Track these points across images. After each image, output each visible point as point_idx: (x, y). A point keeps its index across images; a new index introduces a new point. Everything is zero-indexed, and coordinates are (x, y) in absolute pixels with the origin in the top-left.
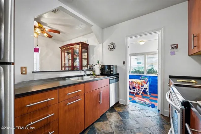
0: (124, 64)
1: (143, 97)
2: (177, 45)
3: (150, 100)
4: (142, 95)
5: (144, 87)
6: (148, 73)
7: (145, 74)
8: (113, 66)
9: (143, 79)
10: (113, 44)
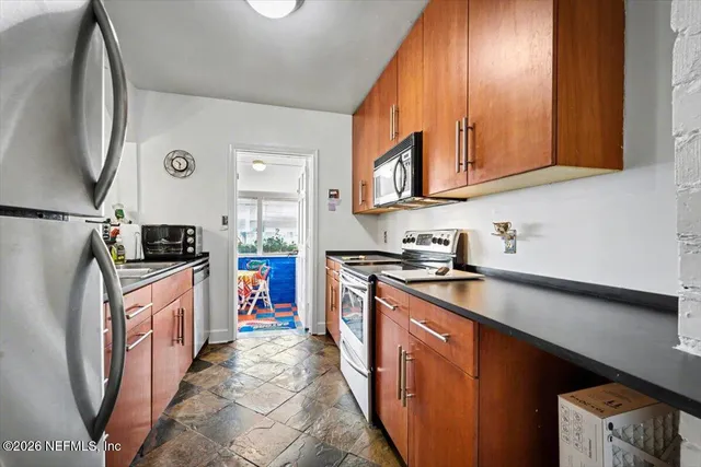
0: (224, 224)
1: (258, 317)
2: (337, 191)
3: (276, 319)
4: (254, 312)
5: (261, 289)
6: (266, 249)
7: (260, 254)
8: (194, 228)
9: (254, 267)
10: (184, 155)
